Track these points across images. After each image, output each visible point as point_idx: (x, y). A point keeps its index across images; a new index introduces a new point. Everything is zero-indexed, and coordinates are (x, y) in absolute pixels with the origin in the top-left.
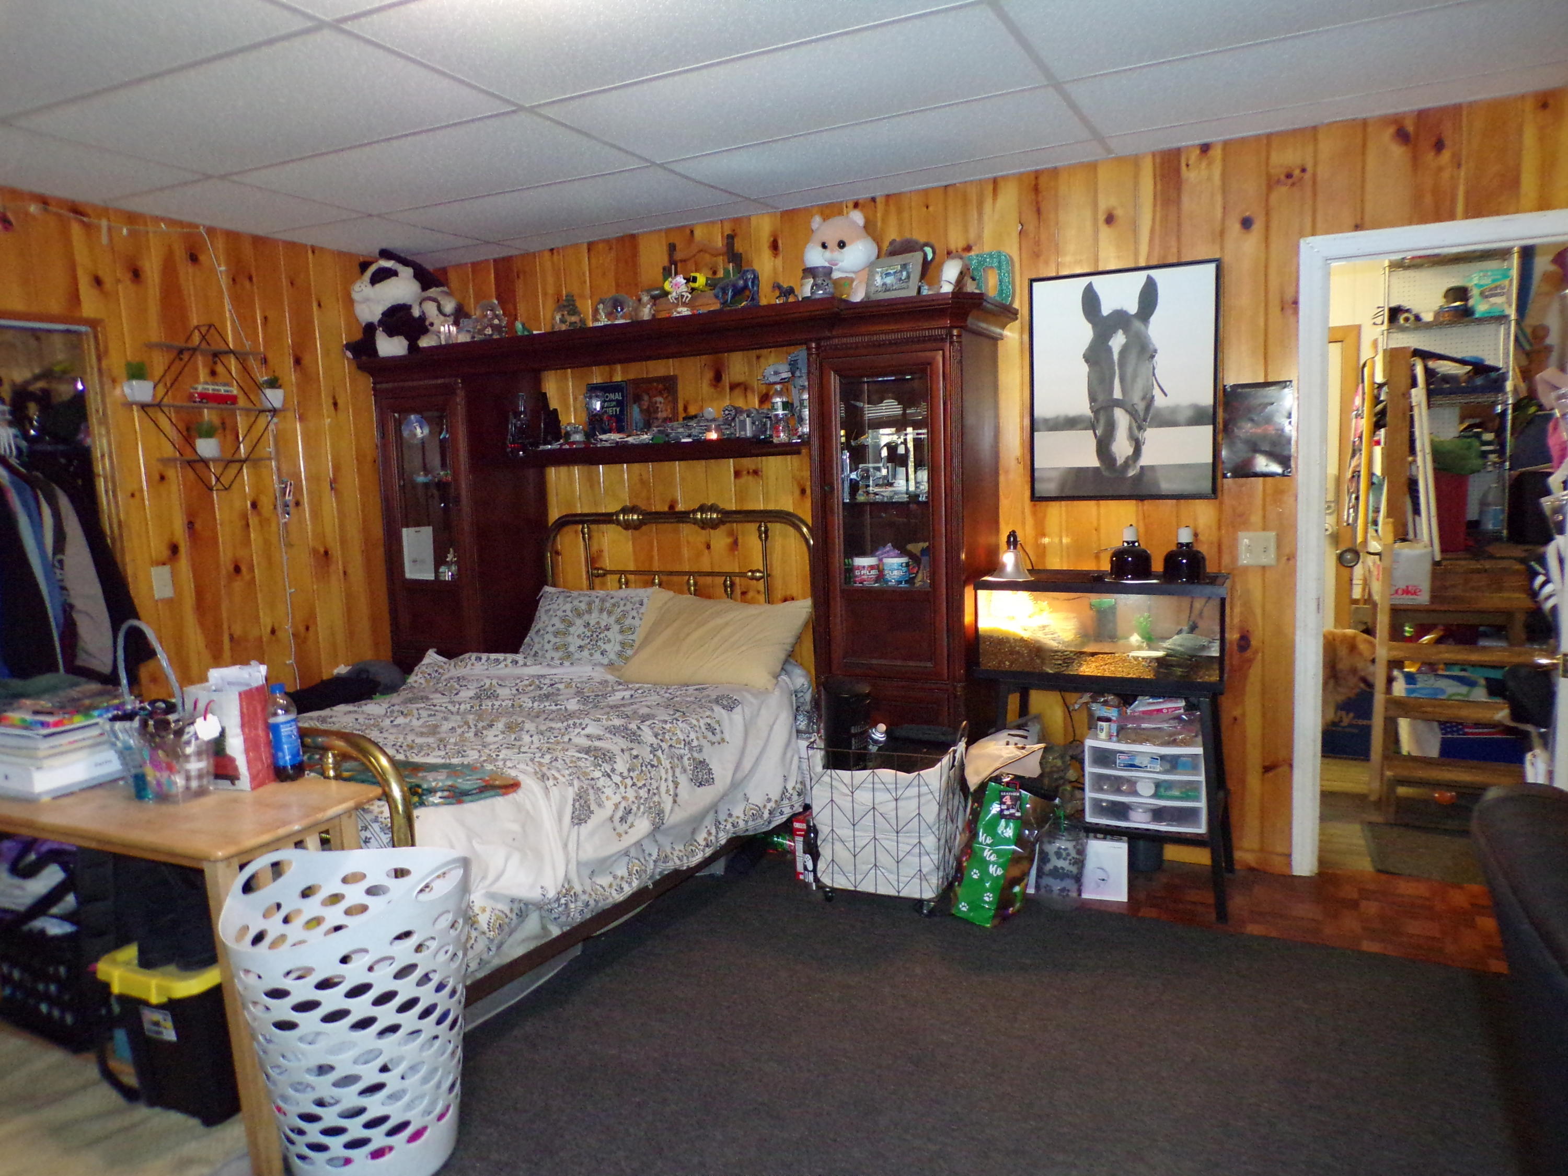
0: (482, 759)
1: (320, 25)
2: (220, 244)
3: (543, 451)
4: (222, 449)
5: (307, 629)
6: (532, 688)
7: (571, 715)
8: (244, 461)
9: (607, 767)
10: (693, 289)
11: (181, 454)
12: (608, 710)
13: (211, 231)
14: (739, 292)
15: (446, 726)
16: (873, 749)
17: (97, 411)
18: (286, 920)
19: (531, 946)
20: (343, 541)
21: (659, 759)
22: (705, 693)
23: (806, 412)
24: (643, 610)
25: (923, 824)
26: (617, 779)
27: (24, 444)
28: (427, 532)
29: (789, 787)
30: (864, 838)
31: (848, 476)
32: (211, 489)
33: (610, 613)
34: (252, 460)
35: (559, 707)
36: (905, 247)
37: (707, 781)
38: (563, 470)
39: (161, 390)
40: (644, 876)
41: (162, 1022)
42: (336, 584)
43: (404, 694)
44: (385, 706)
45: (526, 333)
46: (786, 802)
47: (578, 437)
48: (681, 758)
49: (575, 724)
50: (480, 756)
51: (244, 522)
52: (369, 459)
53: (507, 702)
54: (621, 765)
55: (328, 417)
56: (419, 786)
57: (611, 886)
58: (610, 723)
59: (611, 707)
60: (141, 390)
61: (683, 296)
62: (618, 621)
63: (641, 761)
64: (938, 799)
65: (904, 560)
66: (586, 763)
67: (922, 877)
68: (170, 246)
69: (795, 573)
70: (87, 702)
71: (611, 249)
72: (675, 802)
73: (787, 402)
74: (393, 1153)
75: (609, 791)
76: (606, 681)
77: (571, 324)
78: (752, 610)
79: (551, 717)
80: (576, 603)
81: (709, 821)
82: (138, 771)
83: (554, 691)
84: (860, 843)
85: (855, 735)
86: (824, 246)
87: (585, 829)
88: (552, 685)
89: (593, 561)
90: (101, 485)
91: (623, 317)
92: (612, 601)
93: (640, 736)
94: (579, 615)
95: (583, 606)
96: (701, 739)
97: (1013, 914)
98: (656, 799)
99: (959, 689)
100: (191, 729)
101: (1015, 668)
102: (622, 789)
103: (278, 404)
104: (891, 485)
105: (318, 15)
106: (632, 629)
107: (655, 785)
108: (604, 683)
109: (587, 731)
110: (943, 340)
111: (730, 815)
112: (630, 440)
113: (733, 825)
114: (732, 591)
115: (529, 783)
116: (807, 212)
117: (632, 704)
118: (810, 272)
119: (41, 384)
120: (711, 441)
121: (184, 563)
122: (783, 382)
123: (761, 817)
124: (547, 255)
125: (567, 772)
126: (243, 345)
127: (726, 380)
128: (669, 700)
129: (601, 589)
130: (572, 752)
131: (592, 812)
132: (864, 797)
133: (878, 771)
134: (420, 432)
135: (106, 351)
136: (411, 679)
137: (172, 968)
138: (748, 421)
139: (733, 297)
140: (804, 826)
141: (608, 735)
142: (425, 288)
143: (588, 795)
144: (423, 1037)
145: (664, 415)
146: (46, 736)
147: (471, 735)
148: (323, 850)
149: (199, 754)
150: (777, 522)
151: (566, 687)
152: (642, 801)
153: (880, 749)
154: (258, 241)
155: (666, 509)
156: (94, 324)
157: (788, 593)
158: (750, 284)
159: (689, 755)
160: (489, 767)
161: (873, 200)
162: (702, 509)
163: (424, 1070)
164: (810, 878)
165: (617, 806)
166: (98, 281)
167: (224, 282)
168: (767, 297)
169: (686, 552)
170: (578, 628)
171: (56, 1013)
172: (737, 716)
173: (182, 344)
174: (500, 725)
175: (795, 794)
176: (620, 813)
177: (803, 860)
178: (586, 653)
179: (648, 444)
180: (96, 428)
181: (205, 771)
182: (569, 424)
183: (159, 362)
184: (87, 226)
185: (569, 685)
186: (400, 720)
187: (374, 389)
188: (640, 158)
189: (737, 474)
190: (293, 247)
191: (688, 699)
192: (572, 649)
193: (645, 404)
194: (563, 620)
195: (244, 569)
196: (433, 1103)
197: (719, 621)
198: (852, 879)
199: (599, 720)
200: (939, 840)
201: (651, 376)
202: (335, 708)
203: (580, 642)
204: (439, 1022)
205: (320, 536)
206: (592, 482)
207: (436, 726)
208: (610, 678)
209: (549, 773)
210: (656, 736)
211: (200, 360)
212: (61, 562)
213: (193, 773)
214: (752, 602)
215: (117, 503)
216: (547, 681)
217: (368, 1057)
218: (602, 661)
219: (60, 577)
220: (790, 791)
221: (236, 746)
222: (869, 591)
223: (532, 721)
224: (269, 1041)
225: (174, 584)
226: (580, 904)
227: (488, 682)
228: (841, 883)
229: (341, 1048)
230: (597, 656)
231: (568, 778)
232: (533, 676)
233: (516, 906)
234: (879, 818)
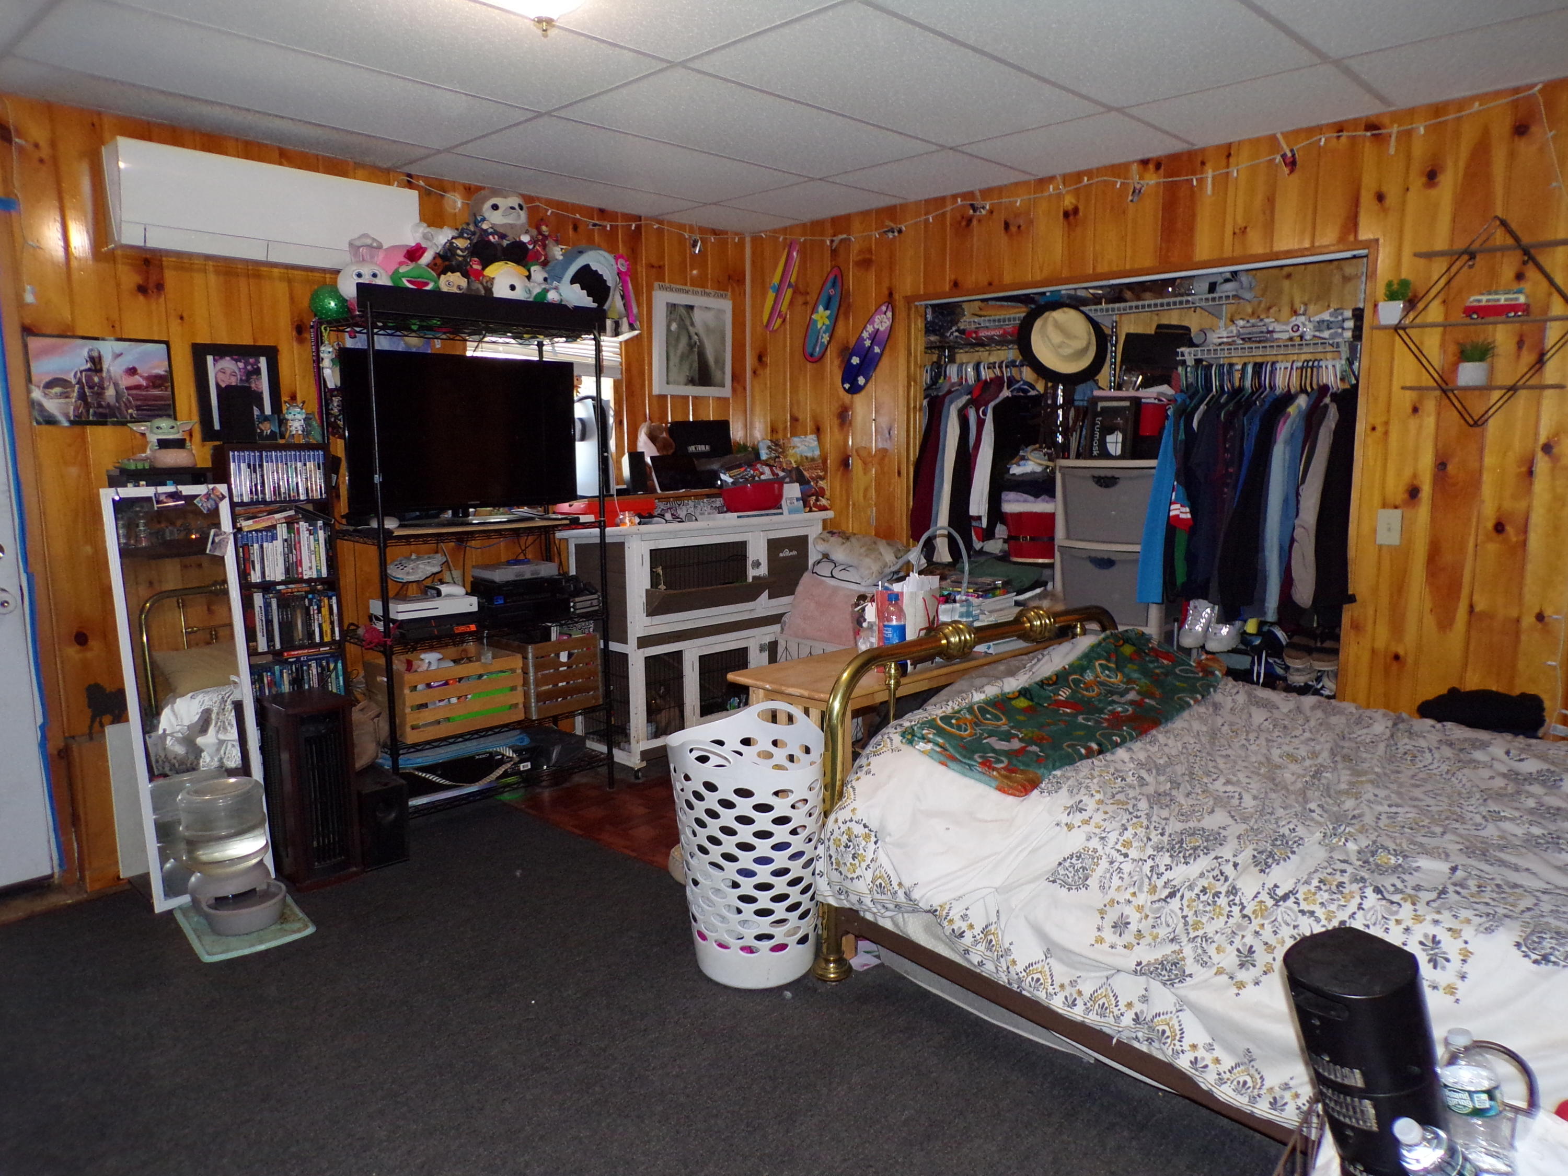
11: (1442, 383)
13: (1551, 86)
51: (1525, 468)
68: (1486, 128)
121: (1423, 510)
156: (1368, 245)
166: (1380, 197)
184: (1379, 139)
195: (1510, 529)
225: (1403, 532)
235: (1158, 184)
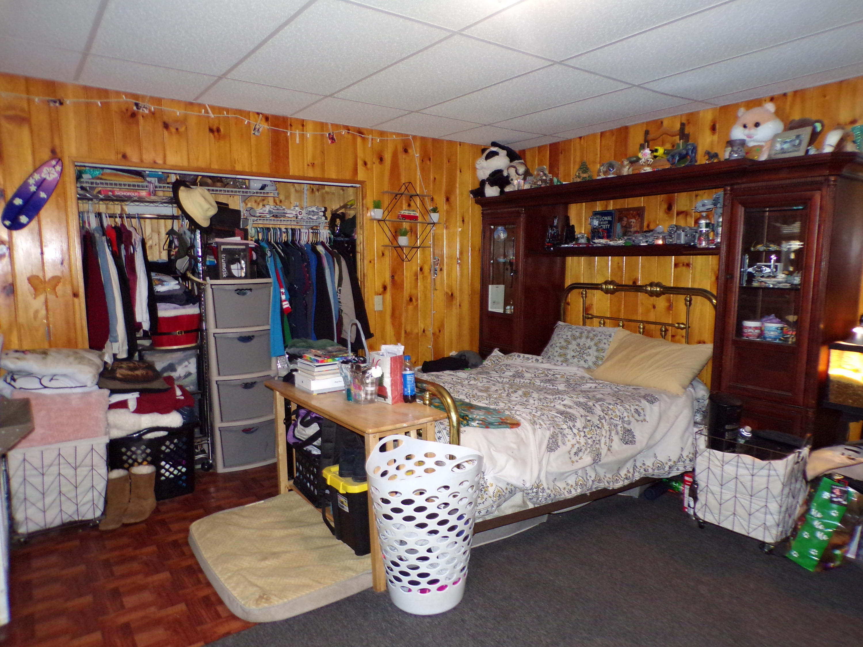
0: (505, 408)
1: (453, 34)
2: (418, 143)
3: (563, 247)
4: (410, 241)
5: (440, 331)
6: (543, 375)
7: (559, 392)
8: (418, 248)
9: (571, 424)
10: (655, 157)
11: (392, 244)
12: (580, 392)
13: (414, 137)
14: (683, 157)
15: (494, 388)
16: (742, 441)
17: (360, 223)
18: (398, 468)
19: (517, 510)
20: (461, 290)
21: (603, 424)
22: (638, 391)
23: (720, 229)
24: (611, 340)
25: (770, 495)
26: (575, 431)
27: (332, 236)
28: (501, 288)
29: (685, 454)
30: (728, 495)
31: (746, 270)
32: (403, 261)
33: (592, 339)
34: (423, 247)
35: (554, 387)
36: (803, 124)
37: (631, 442)
38: (576, 258)
39: (386, 213)
40: (585, 488)
41: (344, 502)
42: (455, 310)
43: (479, 369)
44: (468, 374)
45: (559, 184)
46: (681, 463)
47: (583, 241)
48: (616, 426)
49: (559, 398)
50: (505, 406)
51: (416, 277)
52: (477, 249)
53: (528, 381)
54: (579, 424)
55: (460, 227)
56: (467, 416)
57: (564, 489)
58: (578, 400)
59: (581, 391)
60: (378, 214)
61: (648, 161)
62: (596, 345)
63: (592, 424)
64: (782, 480)
65: (780, 325)
66: (560, 419)
67: (766, 527)
68: (396, 146)
69: (707, 327)
70: (334, 353)
71: (613, 135)
72: (609, 450)
73: (709, 223)
74: (430, 593)
75: (570, 437)
76: (584, 377)
77: (583, 178)
78: (675, 347)
79: (548, 392)
80: (574, 332)
81: (629, 465)
82: (349, 387)
83: (554, 379)
84: (726, 497)
85: (728, 430)
86: (745, 126)
87: (553, 455)
88: (554, 375)
89: (586, 310)
90: (358, 256)
91: (613, 174)
92: (594, 333)
93: (593, 409)
94: (575, 339)
95: (578, 334)
96: (630, 417)
97: (833, 568)
98: (598, 446)
99: (810, 413)
100: (369, 371)
101: (855, 405)
102: (578, 437)
103: (435, 220)
104: (775, 277)
105: (452, 29)
106: (603, 350)
107: (598, 438)
108: (583, 378)
109: (565, 402)
110: (822, 183)
111: (644, 464)
112: (612, 243)
113: (645, 470)
114: (665, 335)
115: (525, 424)
116: (737, 106)
117: (594, 391)
118: (730, 143)
119: (342, 211)
120: (659, 245)
121: (388, 295)
122: (709, 211)
123: (664, 469)
124: (578, 140)
125: (548, 422)
126: (423, 192)
127: (675, 209)
128: (616, 392)
129: (590, 326)
130: (554, 413)
131: (559, 447)
132: (730, 470)
133: (741, 455)
134: (503, 236)
135: (366, 195)
136: (485, 362)
137: (350, 479)
138: (683, 234)
139: (678, 161)
140: (690, 480)
141: (575, 406)
142: (511, 161)
143: (558, 437)
144: (449, 541)
145: (635, 229)
146: (317, 366)
147: (504, 395)
148: (418, 438)
149: (372, 383)
150: (699, 296)
151: (561, 377)
152: (589, 446)
153: (746, 442)
154: (434, 140)
155: (631, 283)
156: (362, 183)
157: (702, 339)
158: (690, 152)
159: (622, 425)
160: (507, 413)
161: (785, 95)
162: (651, 285)
163: (448, 557)
164: (691, 512)
165: (573, 446)
166: (365, 164)
167: (418, 161)
168: (702, 160)
169: (640, 310)
170: (573, 346)
171: (312, 488)
172: (656, 408)
173: (397, 192)
174: (520, 392)
175: (688, 459)
176: (574, 450)
177: (688, 500)
178: (576, 360)
179: (622, 246)
180: (358, 230)
181: (374, 392)
182: (580, 233)
183: (386, 201)
184: (363, 138)
185: (562, 376)
186: (472, 382)
187: (482, 213)
188: (627, 83)
189: (676, 265)
190: (451, 143)
191: (627, 393)
192: (569, 357)
193: (624, 223)
194: (566, 341)
195: (414, 300)
196: (452, 574)
197: (653, 351)
198: (717, 518)
199: (572, 397)
200: (781, 507)
201: (630, 207)
202: (445, 372)
203: (573, 354)
204: (458, 535)
205: (450, 287)
206: (590, 265)
207: (489, 388)
208: (587, 375)
209: (537, 421)
210: (603, 411)
211: (404, 199)
212: (340, 290)
213: (369, 392)
214: (678, 342)
215: (364, 265)
216: (552, 373)
217: (423, 542)
218: (585, 366)
219: (339, 297)
220: (685, 457)
221: (387, 382)
222: (751, 343)
223: (538, 393)
224: (381, 523)
225: (383, 305)
226: (545, 494)
227: (521, 369)
228: (709, 519)
229: (411, 534)
230: (582, 363)
231: (548, 426)
232: (545, 369)
233: (509, 487)
234: (739, 485)
235: (268, 130)
